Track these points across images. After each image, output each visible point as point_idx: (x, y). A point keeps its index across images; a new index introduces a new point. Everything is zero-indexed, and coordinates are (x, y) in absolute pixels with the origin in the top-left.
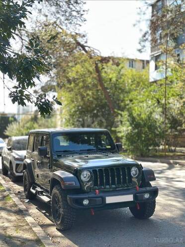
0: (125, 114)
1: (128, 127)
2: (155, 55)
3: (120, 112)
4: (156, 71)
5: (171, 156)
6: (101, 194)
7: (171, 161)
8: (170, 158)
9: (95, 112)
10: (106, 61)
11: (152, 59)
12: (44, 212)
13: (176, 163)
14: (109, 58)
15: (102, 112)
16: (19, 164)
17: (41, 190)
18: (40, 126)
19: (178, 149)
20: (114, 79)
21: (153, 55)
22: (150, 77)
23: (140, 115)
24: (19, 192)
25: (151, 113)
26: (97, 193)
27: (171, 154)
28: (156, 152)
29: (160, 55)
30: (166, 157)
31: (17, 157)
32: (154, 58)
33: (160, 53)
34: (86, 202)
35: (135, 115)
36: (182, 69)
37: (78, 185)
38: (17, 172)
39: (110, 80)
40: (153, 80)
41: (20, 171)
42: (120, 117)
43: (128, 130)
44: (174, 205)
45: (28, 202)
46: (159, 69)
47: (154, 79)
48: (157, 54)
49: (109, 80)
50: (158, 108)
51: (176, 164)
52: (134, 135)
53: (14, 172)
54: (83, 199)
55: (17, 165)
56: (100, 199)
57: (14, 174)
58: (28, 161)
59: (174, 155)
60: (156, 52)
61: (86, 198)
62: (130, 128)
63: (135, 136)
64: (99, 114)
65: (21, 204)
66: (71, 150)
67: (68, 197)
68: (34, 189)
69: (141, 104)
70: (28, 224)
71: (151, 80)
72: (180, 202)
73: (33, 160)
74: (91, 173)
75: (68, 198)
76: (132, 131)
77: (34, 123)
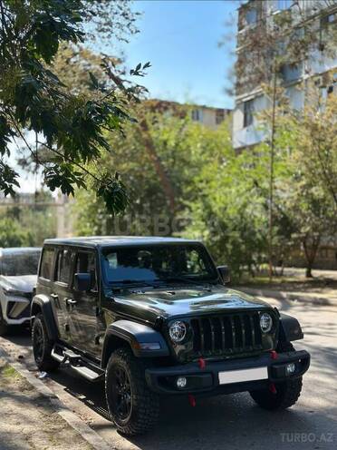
0: (197, 207)
1: (203, 231)
2: (244, 100)
3: (187, 203)
4: (246, 129)
5: (280, 285)
6: (210, 368)
7: (284, 294)
8: (279, 288)
9: (138, 202)
10: (162, 109)
11: (238, 106)
12: (83, 397)
13: (293, 298)
14: (169, 103)
15: (151, 201)
16: (14, 303)
17: (76, 356)
18: (24, 225)
19: (286, 269)
20: (172, 143)
21: (240, 99)
22: (235, 140)
23: (225, 209)
24: (21, 357)
25: (245, 206)
26: (203, 365)
27: (278, 280)
28: (253, 276)
29: (252, 100)
30: (271, 285)
31: (8, 288)
32: (243, 106)
33: (253, 97)
34: (181, 383)
35: (215, 209)
36: (299, 128)
37: (166, 348)
38: (10, 317)
39: (165, 143)
40: (239, 145)
41: (15, 315)
42: (187, 211)
43: (203, 237)
44: (323, 383)
45: (46, 377)
46: (251, 127)
47: (242, 143)
48: (249, 98)
49: (162, 143)
50: (257, 198)
51: (293, 300)
52: (212, 246)
53: (5, 316)
54: (176, 377)
55: (11, 304)
56: (209, 375)
57: (5, 321)
58: (45, 299)
59: (283, 282)
60: (246, 95)
61: (182, 375)
62: (207, 233)
63: (215, 247)
64: (145, 205)
65: (40, 385)
66: (137, 280)
67: (148, 373)
68: (59, 352)
69: (227, 189)
70: (69, 427)
71: (237, 145)
72: (330, 375)
73: (55, 298)
74: (187, 325)
75: (147, 376)
76: (210, 239)
77: (13, 220)
